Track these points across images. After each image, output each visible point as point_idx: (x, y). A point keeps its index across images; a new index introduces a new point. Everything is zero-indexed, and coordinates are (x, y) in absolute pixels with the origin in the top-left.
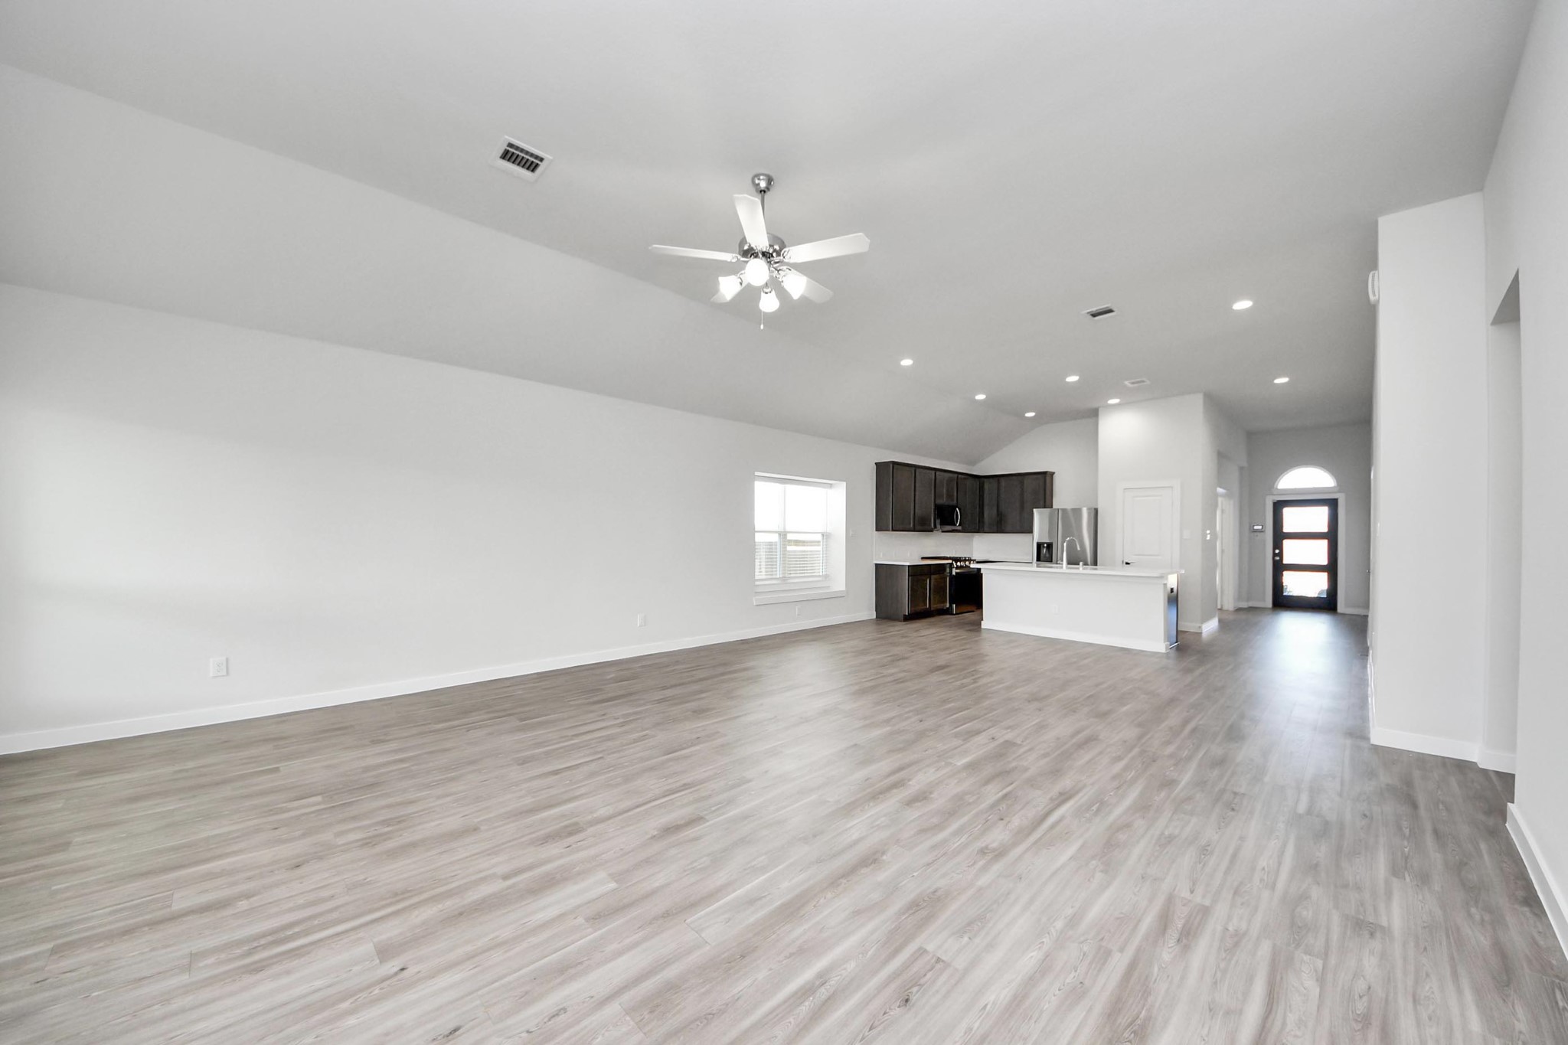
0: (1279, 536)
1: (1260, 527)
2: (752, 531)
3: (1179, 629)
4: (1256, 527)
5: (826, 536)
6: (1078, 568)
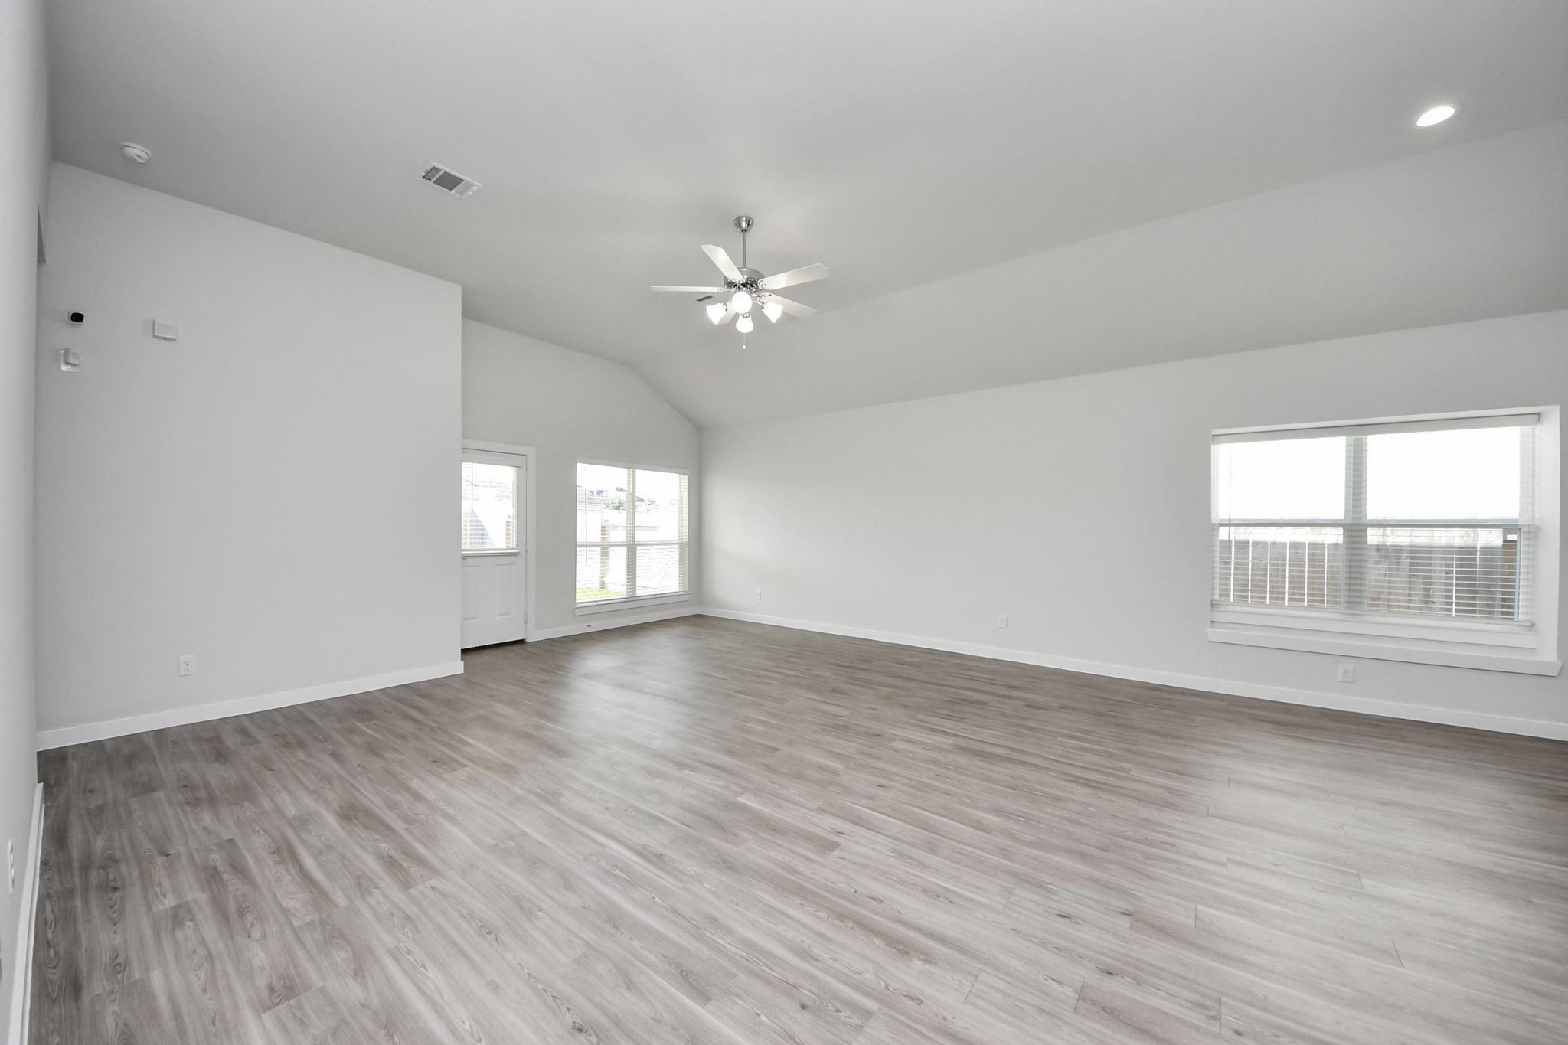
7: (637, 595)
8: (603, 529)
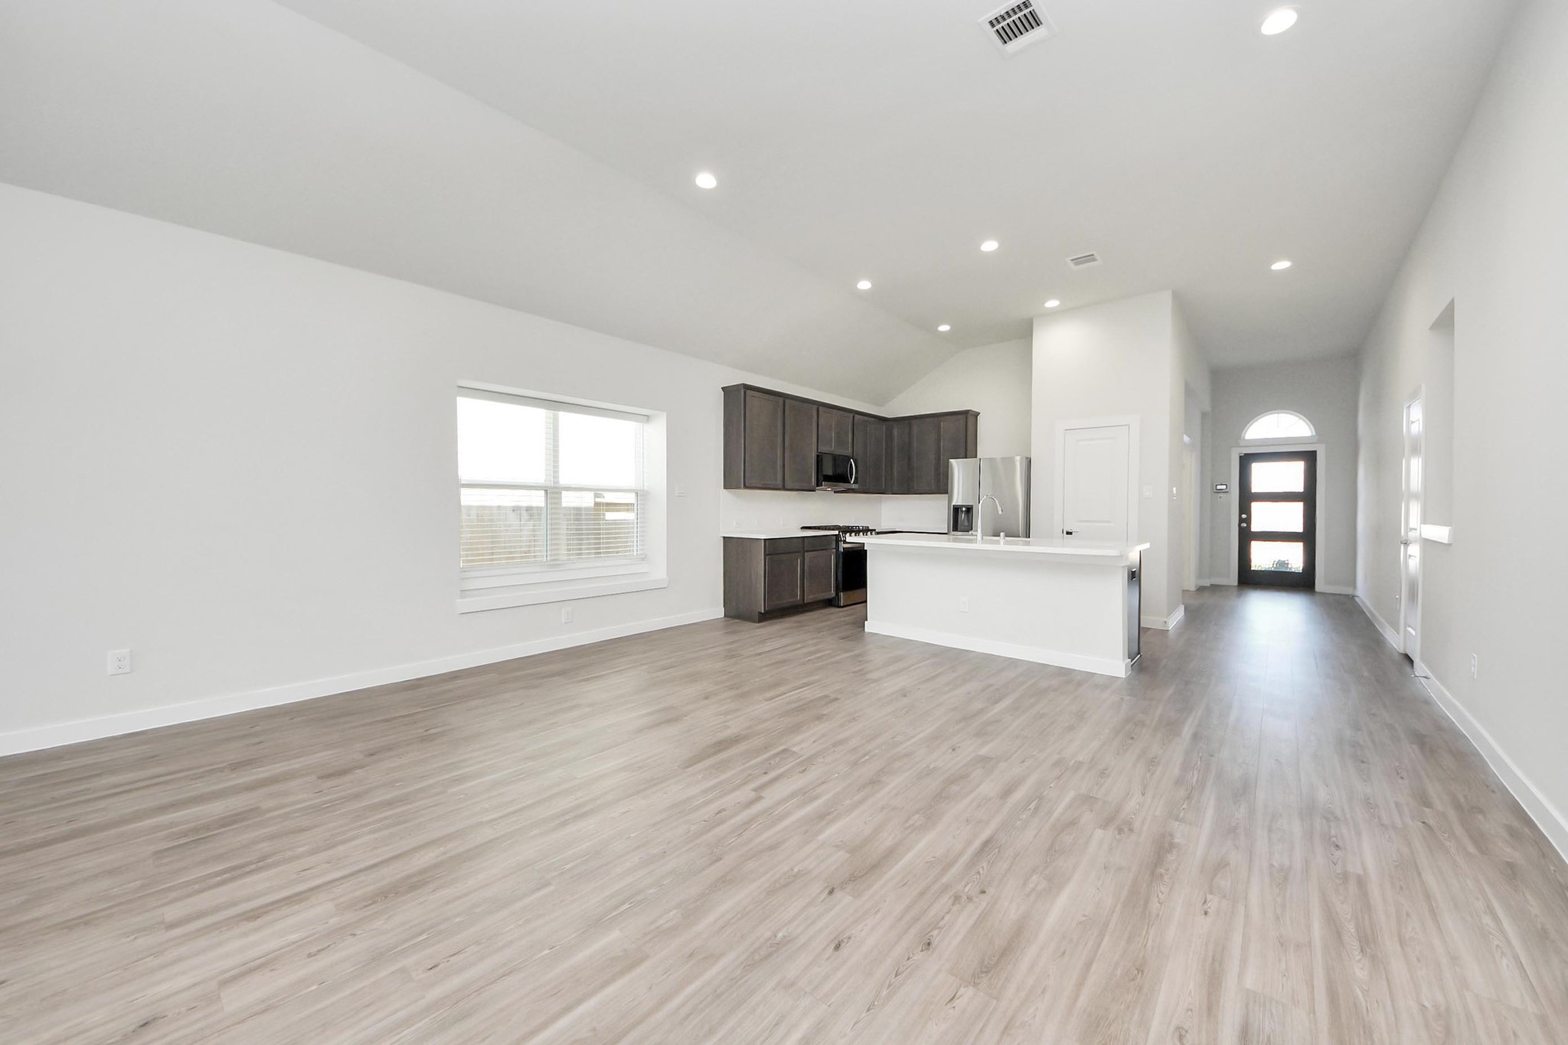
0: (1247, 498)
1: (1224, 487)
2: (455, 485)
3: (1142, 625)
4: (1219, 487)
5: (641, 495)
6: (998, 542)
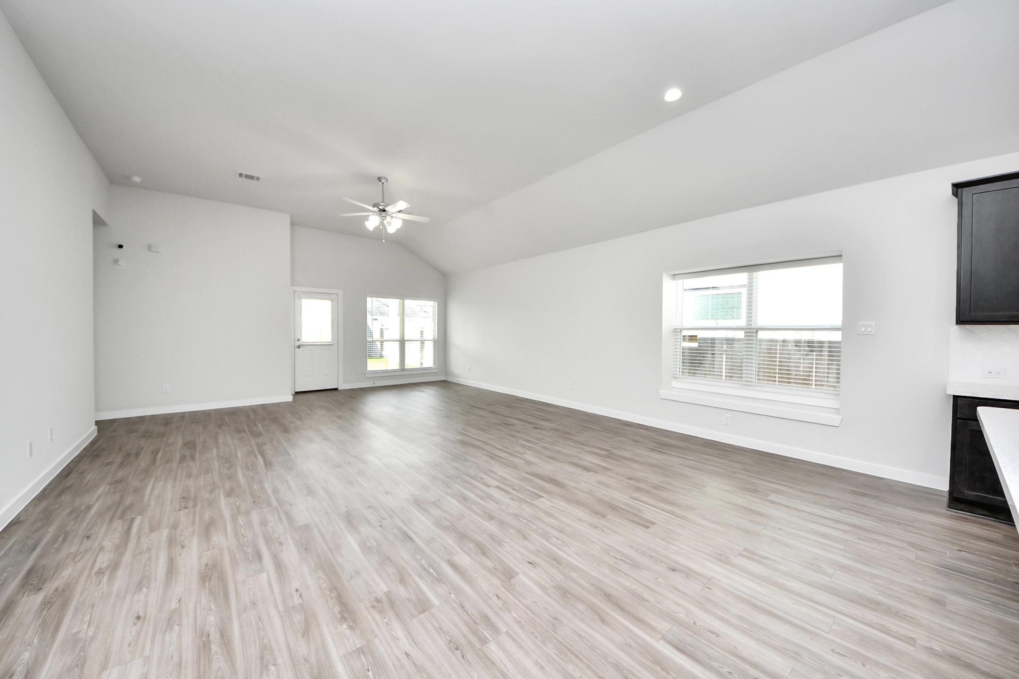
7: (406, 368)
8: (382, 333)
